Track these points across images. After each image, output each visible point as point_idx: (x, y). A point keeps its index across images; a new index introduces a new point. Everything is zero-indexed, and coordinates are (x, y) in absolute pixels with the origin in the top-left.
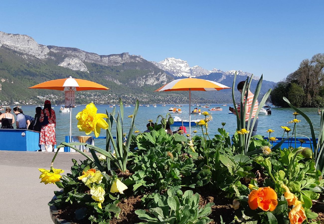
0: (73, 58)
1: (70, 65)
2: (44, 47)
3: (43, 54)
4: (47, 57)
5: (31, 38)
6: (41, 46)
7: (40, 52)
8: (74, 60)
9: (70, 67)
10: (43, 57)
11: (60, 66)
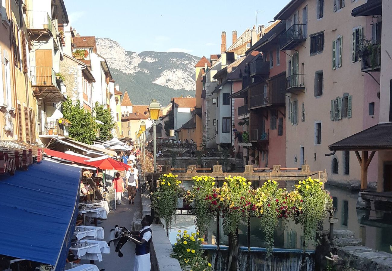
0: (175, 70)
1: (169, 82)
2: (134, 55)
3: (132, 66)
4: (137, 71)
5: (115, 42)
6: (130, 54)
7: (127, 64)
8: (176, 73)
9: (170, 85)
10: (133, 72)
11: (155, 84)
